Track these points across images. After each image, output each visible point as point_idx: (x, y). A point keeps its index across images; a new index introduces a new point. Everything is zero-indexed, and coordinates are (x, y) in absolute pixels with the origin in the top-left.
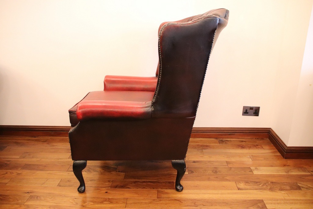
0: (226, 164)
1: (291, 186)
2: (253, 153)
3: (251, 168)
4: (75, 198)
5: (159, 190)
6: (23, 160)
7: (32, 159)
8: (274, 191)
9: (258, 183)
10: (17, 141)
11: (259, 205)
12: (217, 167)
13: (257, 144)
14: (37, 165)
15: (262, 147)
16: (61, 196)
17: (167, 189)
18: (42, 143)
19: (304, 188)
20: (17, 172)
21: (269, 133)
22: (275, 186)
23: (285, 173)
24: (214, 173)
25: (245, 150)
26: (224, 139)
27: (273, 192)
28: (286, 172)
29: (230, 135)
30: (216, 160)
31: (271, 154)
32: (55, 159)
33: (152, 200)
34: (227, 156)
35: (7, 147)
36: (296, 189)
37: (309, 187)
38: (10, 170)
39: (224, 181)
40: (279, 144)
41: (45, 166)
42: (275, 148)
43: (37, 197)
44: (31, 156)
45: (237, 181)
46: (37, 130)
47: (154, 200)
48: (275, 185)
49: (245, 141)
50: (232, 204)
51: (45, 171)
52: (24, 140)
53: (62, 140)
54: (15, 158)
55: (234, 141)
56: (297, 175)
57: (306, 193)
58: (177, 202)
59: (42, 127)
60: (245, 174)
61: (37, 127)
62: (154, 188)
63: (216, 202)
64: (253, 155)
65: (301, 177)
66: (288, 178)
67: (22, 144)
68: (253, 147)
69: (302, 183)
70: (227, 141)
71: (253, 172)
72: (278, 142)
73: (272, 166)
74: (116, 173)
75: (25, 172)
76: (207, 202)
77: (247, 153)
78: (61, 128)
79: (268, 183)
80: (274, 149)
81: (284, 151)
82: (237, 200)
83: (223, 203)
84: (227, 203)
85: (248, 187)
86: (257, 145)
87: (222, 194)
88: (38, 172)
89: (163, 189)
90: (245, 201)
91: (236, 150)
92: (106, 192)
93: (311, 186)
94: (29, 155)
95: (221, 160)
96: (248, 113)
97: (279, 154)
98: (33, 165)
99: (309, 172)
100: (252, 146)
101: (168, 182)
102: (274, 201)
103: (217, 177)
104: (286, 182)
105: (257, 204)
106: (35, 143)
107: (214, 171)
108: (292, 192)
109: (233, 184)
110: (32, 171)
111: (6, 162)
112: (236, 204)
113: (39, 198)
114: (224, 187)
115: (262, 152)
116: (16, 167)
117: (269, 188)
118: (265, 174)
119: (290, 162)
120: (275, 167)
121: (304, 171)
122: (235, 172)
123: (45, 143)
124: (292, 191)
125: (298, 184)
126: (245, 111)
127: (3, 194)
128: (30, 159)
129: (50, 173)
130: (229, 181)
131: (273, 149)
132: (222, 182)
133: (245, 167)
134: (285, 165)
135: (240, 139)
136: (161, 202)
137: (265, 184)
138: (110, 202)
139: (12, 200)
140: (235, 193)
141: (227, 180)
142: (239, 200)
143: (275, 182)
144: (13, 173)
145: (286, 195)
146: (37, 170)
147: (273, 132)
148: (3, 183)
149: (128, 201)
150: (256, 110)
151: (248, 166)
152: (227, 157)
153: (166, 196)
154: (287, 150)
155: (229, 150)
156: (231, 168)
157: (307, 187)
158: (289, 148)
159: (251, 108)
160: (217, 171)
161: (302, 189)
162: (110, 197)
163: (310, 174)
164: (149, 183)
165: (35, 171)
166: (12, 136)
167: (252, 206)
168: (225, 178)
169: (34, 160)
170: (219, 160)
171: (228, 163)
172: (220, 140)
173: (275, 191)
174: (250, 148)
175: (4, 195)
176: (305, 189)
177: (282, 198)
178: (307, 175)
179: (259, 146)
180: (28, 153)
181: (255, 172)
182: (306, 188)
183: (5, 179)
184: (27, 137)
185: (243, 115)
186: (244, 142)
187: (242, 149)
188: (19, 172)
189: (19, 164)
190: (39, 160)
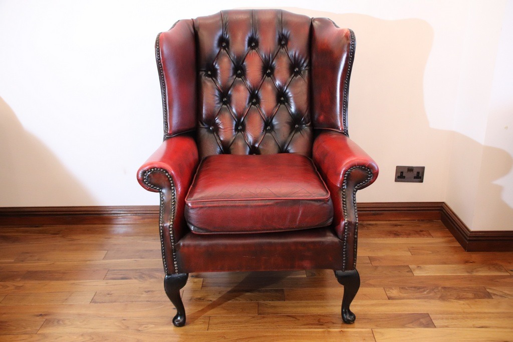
0: (369, 261)
1: (475, 293)
2: (414, 244)
3: (410, 266)
6: (21, 265)
7: (38, 263)
8: (447, 301)
9: (421, 289)
11: (423, 320)
13: (418, 229)
14: (50, 272)
15: (430, 235)
18: (52, 235)
19: (496, 294)
20: (14, 285)
21: (442, 210)
22: (449, 294)
23: (466, 274)
25: (401, 238)
26: (365, 223)
28: (468, 272)
29: (374, 214)
31: (444, 245)
32: (79, 261)
34: (370, 249)
36: (484, 297)
37: (506, 294)
39: (365, 287)
40: (457, 228)
41: (64, 273)
42: (452, 235)
43: (59, 321)
44: (36, 258)
45: (387, 287)
46: (39, 215)
48: (449, 292)
49: (400, 225)
51: (65, 280)
53: (87, 230)
54: (6, 263)
55: (382, 224)
56: (487, 276)
57: (499, 302)
60: (400, 276)
62: (252, 300)
64: (414, 246)
65: (492, 280)
66: (471, 280)
67: (15, 240)
68: (415, 234)
69: (495, 288)
70: (370, 225)
71: (414, 272)
72: (456, 225)
73: (445, 263)
75: (29, 284)
77: (403, 244)
79: (438, 289)
80: (449, 237)
81: (466, 239)
82: (386, 314)
85: (405, 295)
86: (421, 231)
88: (53, 283)
90: (400, 315)
91: (385, 239)
93: (507, 292)
94: (31, 256)
95: (359, 255)
96: (404, 177)
97: (457, 244)
98: (41, 272)
99: (507, 271)
100: (412, 232)
101: (275, 290)
102: (447, 314)
104: (468, 288)
105: (419, 319)
108: (476, 302)
109: (379, 291)
110: (42, 282)
113: (61, 322)
114: (366, 295)
115: (429, 241)
116: (10, 276)
117: (439, 296)
118: (439, 275)
119: (475, 256)
120: (450, 264)
121: (500, 270)
122: (384, 272)
123: (58, 235)
124: (477, 300)
125: (488, 290)
126: (399, 175)
129: (74, 284)
130: (374, 286)
131: (447, 237)
132: (362, 288)
133: (400, 265)
134: (466, 262)
135: (391, 222)
137: (433, 290)
140: (384, 305)
141: (370, 285)
143: (449, 288)
144: (8, 287)
145: (467, 306)
146: (51, 279)
147: (447, 208)
150: (418, 173)
151: (405, 264)
152: (371, 251)
153: (273, 311)
154: (470, 237)
155: (374, 239)
156: (376, 267)
157: (501, 294)
158: (473, 234)
159: (410, 169)
161: (493, 297)
163: (508, 274)
165: (46, 282)
167: (411, 323)
168: (366, 282)
169: (41, 263)
171: (371, 259)
173: (449, 301)
174: (408, 235)
176: (499, 297)
177: (460, 310)
178: (503, 276)
179: (424, 233)
180: (28, 253)
181: (417, 273)
182: (501, 296)
184: (21, 227)
185: (396, 181)
187: (396, 237)
188: (20, 284)
189: (16, 271)
190: (51, 264)
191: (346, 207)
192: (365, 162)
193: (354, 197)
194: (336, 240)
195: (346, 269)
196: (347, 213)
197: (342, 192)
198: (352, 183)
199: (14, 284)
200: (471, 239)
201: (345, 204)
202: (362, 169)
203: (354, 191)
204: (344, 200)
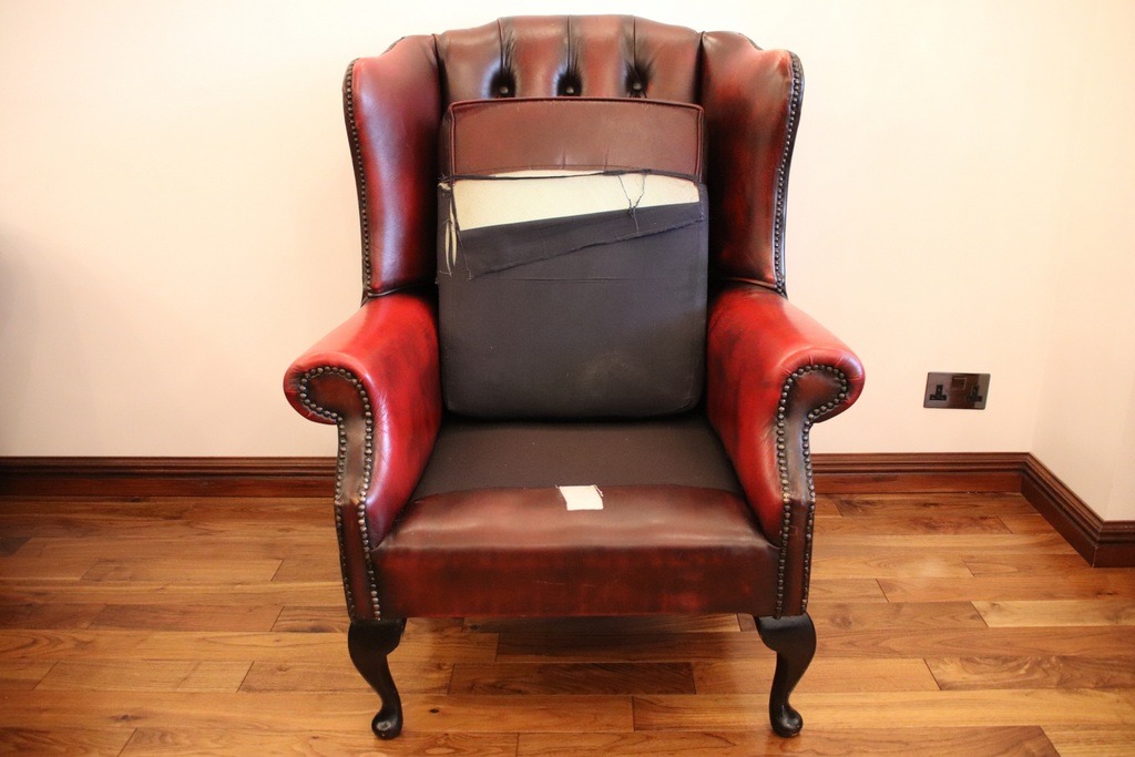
0: (879, 592)
2: (975, 548)
3: (976, 605)
4: (314, 738)
5: (638, 696)
6: (93, 588)
7: (130, 585)
8: (1077, 692)
9: (1011, 661)
10: (69, 516)
11: (1031, 746)
12: (846, 602)
13: (980, 513)
14: (153, 609)
15: (1004, 527)
16: (257, 728)
17: (667, 692)
18: (166, 522)
20: (74, 639)
21: (1024, 471)
22: (1077, 674)
23: (1106, 623)
24: (839, 625)
25: (941, 536)
26: (857, 498)
27: (1075, 696)
28: (1108, 618)
29: (877, 480)
30: (839, 577)
31: (1039, 551)
32: (218, 584)
33: (615, 738)
34: (876, 563)
35: (28, 539)
38: (49, 628)
39: (881, 657)
41: (184, 613)
42: (1052, 528)
43: (163, 735)
44: (128, 574)
45: (931, 656)
46: (141, 474)
47: (624, 737)
48: (1077, 669)
49: (935, 505)
50: (924, 745)
51: (186, 630)
52: (94, 511)
53: (242, 510)
54: (63, 583)
55: (893, 503)
58: (713, 745)
59: (163, 463)
60: (955, 629)
61: (143, 463)
62: (616, 692)
63: (866, 741)
64: (973, 553)
66: (1119, 640)
67: (88, 530)
68: (970, 525)
70: (868, 503)
71: (986, 620)
72: (1064, 506)
73: (1051, 596)
74: (463, 635)
75: (107, 636)
76: (829, 739)
77: (948, 548)
78: (234, 463)
79: (1049, 662)
80: (1049, 532)
81: (1094, 539)
82: (942, 729)
83: (888, 742)
84: (907, 744)
85: (976, 678)
86: (983, 518)
87: (882, 707)
88: (159, 636)
89: (653, 693)
90: (975, 732)
91: (907, 537)
92: (434, 711)
94: (117, 568)
95: (856, 577)
96: (944, 398)
97: (1069, 550)
98: (137, 608)
100: (964, 521)
101: (669, 664)
102: (1086, 729)
103: (851, 643)
105: (1020, 743)
106: (138, 524)
107: (838, 620)
109: (915, 666)
110: (134, 632)
111: (29, 600)
112: (939, 744)
113: (169, 739)
114: (884, 678)
115: (1003, 543)
116: (69, 616)
117: (1055, 680)
118: (1030, 625)
119: (1116, 579)
120: (1062, 598)
122: (919, 619)
123: (178, 521)
126: (934, 392)
127: (25, 725)
128: (122, 585)
129: (204, 639)
130: (901, 655)
131: (1044, 531)
132: (874, 661)
134: (1098, 593)
135: (914, 497)
136: (653, 744)
137: (1039, 664)
138: (450, 751)
139: (64, 750)
140: (933, 704)
141: (892, 653)
142: (949, 729)
144: (62, 642)
145: (1127, 707)
146: (155, 627)
147: (1039, 467)
148: (23, 682)
149: (521, 743)
150: (976, 388)
151: (964, 599)
152: (879, 565)
153: (670, 721)
154: (1102, 534)
155: (882, 537)
156: (899, 606)
158: (1110, 527)
159: (957, 380)
160: (851, 619)
162: (449, 731)
164: (596, 673)
165: (145, 632)
166: (49, 498)
167: (1003, 753)
168: (883, 644)
169: (134, 588)
170: (851, 577)
171: (884, 586)
172: (842, 502)
173: (1081, 693)
174: (957, 528)
175: (32, 732)
177: (1114, 718)
179: (991, 522)
180: (113, 561)
181: (994, 621)
183: (31, 664)
184: (102, 501)
185: (926, 405)
186: (932, 507)
187: (929, 533)
188: (85, 636)
189: (83, 605)
190: (158, 590)
191: (786, 465)
192: (832, 355)
193: (805, 441)
194: (761, 543)
195: (784, 613)
196: (787, 479)
197: (776, 428)
198: (799, 407)
199: (75, 635)
200: (1104, 538)
201: (784, 458)
202: (826, 372)
203: (806, 425)
204: (782, 447)
